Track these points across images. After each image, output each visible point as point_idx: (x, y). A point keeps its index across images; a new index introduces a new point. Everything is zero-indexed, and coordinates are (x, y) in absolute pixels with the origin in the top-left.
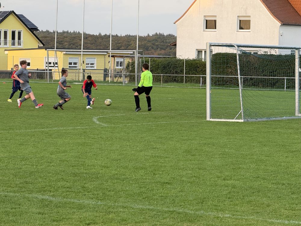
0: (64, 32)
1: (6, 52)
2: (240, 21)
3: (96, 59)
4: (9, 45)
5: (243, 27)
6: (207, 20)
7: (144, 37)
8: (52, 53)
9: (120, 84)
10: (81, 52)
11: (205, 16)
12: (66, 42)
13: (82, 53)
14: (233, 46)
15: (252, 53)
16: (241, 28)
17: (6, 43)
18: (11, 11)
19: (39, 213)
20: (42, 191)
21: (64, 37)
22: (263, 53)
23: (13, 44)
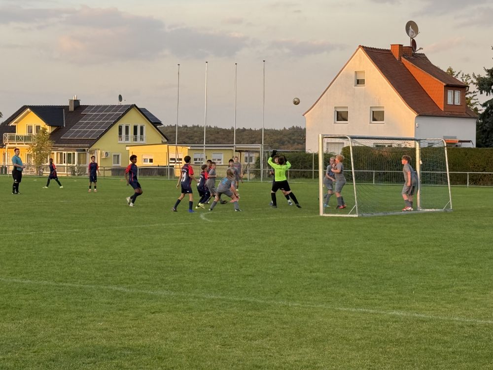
0: (194, 127)
1: (128, 148)
2: (373, 112)
3: (223, 155)
4: (131, 141)
5: (377, 119)
6: (338, 112)
7: (280, 130)
8: (172, 148)
9: (245, 181)
10: (203, 146)
11: (335, 107)
12: (196, 137)
13: (204, 148)
14: (346, 138)
15: (386, 146)
16: (374, 120)
17: (127, 139)
18: (132, 105)
19: (108, 303)
20: (120, 283)
21: (195, 132)
22: (396, 146)
23: (136, 139)
